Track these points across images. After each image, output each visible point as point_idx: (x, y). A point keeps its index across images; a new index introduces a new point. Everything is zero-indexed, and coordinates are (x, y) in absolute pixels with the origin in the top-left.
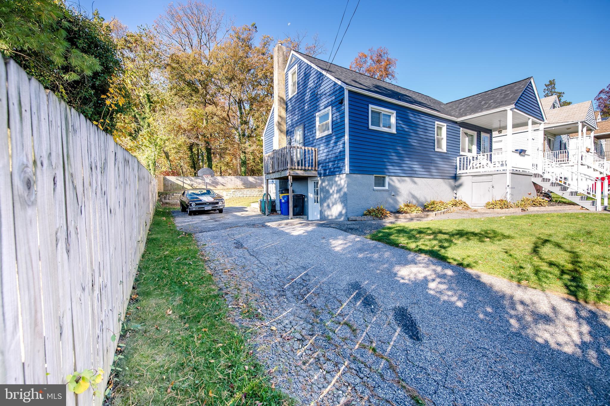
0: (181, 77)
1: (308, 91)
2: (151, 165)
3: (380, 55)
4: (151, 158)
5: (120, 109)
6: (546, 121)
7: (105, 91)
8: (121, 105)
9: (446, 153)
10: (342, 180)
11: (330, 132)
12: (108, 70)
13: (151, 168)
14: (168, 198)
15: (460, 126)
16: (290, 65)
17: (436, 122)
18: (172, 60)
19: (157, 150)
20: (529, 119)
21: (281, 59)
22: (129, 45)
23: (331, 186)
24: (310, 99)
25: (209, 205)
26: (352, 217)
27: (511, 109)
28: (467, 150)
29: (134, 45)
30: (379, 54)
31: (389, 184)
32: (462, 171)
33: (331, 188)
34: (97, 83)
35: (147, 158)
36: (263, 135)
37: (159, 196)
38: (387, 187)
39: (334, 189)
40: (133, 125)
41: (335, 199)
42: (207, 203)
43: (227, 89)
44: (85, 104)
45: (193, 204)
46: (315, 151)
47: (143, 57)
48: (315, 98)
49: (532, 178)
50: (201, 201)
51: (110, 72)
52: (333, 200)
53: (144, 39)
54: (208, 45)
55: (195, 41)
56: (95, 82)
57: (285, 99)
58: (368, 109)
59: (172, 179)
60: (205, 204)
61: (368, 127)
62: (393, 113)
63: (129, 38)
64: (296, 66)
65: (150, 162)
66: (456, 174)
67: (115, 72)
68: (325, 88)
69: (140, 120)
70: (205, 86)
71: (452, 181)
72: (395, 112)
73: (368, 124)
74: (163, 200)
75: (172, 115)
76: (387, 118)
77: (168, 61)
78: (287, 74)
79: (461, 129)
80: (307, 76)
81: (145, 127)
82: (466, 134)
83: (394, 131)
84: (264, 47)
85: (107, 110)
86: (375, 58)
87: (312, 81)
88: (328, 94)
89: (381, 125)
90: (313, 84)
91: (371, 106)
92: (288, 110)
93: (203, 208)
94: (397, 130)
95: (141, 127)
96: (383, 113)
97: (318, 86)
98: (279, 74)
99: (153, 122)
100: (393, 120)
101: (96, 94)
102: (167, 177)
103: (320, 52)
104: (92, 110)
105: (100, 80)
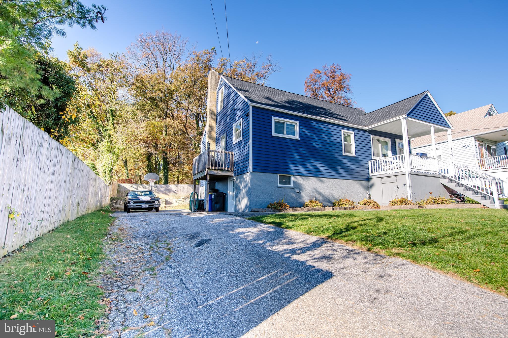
0: (144, 94)
1: (229, 107)
2: (107, 172)
3: (334, 71)
4: (108, 165)
5: (73, 121)
6: (452, 128)
7: (63, 110)
8: (73, 119)
9: (356, 157)
10: (247, 177)
11: (241, 138)
12: (67, 95)
13: (107, 174)
14: (119, 203)
15: (370, 134)
16: (220, 86)
17: (343, 131)
18: (137, 80)
19: (114, 158)
20: (431, 126)
21: (213, 82)
22: (101, 69)
23: (241, 182)
24: (231, 113)
25: (145, 203)
26: (254, 209)
27: (405, 118)
28: (381, 155)
29: (106, 69)
30: (332, 71)
31: (294, 182)
32: (373, 174)
33: (241, 185)
34: (59, 104)
35: (104, 165)
36: (201, 144)
37: (111, 201)
38: (292, 185)
39: (243, 184)
40: (96, 135)
41: (243, 194)
42: (145, 201)
43: (185, 104)
44: (48, 118)
45: (132, 202)
46: (232, 154)
47: (111, 78)
48: (234, 111)
49: (440, 180)
50: (139, 199)
51: (69, 97)
52: (242, 195)
53: (115, 65)
54: (172, 66)
55: (161, 64)
56: (57, 103)
57: (216, 112)
58: (271, 120)
59: (127, 186)
60: (142, 202)
61: (271, 134)
62: (297, 123)
63: (101, 63)
64: (223, 87)
65: (107, 169)
66: (368, 177)
67: (73, 96)
68: (239, 104)
69: (102, 132)
70: (166, 102)
71: (365, 183)
72: (298, 122)
73: (271, 132)
74: (114, 205)
75: (131, 127)
76: (292, 127)
77: (133, 81)
78: (218, 93)
79: (372, 136)
80: (229, 94)
81: (107, 137)
82: (378, 141)
83: (297, 137)
84: (222, 67)
85: (63, 122)
86: (329, 74)
87: (232, 99)
88: (240, 109)
89: (285, 132)
90: (232, 101)
91: (273, 117)
92: (217, 122)
93: (140, 206)
94: (300, 137)
95: (103, 138)
96: (286, 123)
97: (235, 102)
98: (211, 93)
99: (114, 133)
100: (297, 128)
101: (57, 112)
102: (123, 185)
103: (275, 70)
104: (53, 122)
105: (61, 102)
